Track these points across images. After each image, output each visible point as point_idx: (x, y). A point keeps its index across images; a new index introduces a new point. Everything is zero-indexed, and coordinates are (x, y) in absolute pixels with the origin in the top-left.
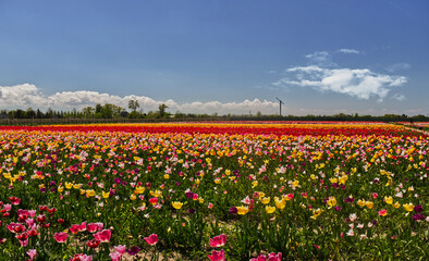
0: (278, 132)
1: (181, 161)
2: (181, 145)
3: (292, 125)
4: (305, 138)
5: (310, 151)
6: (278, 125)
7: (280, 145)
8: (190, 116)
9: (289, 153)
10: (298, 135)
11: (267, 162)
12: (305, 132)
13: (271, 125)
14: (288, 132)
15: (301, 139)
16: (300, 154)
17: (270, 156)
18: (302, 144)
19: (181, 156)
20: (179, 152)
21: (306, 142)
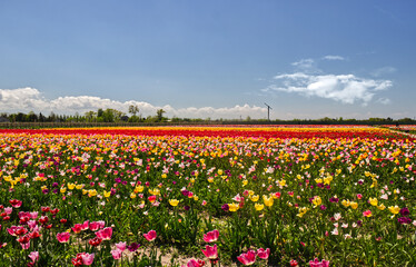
0: (267, 135)
1: (178, 161)
2: (177, 147)
3: (280, 129)
4: (291, 141)
5: (296, 152)
6: (267, 129)
7: (268, 147)
8: (186, 120)
9: (276, 154)
10: (285, 138)
11: (256, 162)
12: (291, 135)
13: (260, 128)
14: (275, 135)
15: (288, 142)
16: (287, 155)
17: (258, 157)
18: (288, 146)
19: (178, 157)
20: (176, 153)
21: (293, 144)
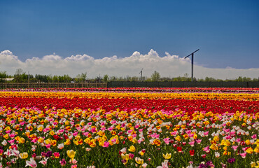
0: (189, 107)
1: (24, 155)
2: (24, 128)
3: (212, 95)
4: (233, 117)
5: (242, 138)
6: (189, 95)
7: (191, 128)
8: (40, 78)
9: (206, 141)
10: (222, 112)
11: (168, 156)
12: (233, 106)
13: (176, 95)
14: (204, 105)
15: (226, 119)
16: (225, 142)
17: (174, 147)
18: (229, 127)
19: (24, 147)
20: (21, 140)
21: (236, 123)
